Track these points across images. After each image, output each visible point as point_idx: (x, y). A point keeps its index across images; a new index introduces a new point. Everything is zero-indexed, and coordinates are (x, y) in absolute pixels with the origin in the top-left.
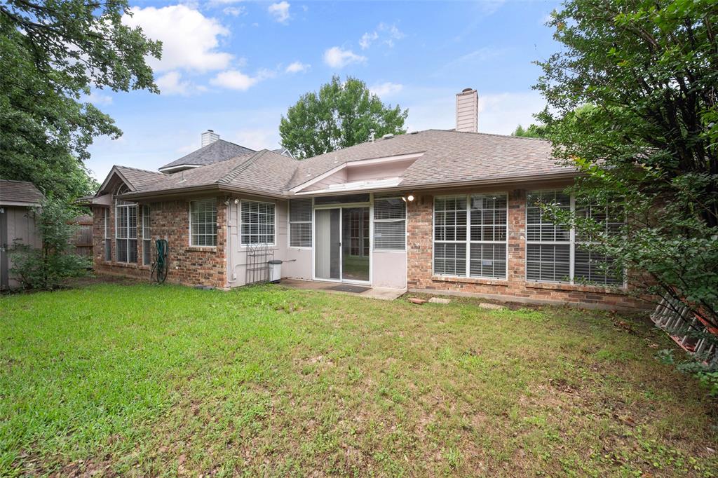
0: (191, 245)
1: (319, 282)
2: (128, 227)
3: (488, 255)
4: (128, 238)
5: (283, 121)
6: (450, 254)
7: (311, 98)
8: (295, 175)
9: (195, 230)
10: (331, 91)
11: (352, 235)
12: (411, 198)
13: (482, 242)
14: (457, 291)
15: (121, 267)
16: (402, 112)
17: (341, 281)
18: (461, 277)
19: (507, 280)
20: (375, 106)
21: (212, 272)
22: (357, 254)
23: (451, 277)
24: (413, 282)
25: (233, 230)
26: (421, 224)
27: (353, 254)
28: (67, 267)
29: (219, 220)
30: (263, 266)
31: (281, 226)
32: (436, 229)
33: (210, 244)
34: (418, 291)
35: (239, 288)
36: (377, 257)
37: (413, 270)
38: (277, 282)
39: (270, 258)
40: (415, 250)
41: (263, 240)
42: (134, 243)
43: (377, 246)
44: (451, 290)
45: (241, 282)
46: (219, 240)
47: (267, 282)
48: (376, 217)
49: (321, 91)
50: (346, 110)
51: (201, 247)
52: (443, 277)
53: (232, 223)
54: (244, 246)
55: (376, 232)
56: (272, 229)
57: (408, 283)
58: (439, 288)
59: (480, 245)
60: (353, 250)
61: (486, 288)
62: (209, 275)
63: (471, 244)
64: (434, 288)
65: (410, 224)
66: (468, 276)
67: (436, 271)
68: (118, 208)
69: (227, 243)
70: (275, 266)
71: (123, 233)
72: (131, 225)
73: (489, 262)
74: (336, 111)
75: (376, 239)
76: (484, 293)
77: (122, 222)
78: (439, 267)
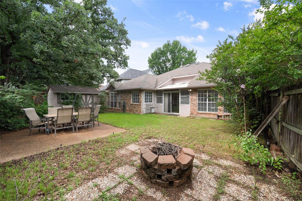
0: (132, 103)
1: (165, 113)
2: (114, 98)
3: (213, 106)
4: (114, 101)
5: (149, 58)
6: (202, 106)
7: (159, 49)
8: (157, 82)
9: (133, 99)
10: (167, 46)
11: (175, 100)
12: (191, 90)
13: (211, 102)
14: (204, 116)
15: (112, 109)
16: (195, 51)
17: (171, 113)
18: (205, 112)
19: (218, 113)
20: (184, 50)
21: (138, 110)
22: (176, 106)
23: (202, 112)
24: (192, 114)
25: (143, 99)
26: (194, 97)
27: (175, 106)
28: (105, 108)
29: (140, 96)
30: (150, 109)
31: (154, 98)
32: (198, 98)
33: (137, 103)
34: (193, 116)
35: (144, 114)
36: (181, 107)
37: (192, 110)
38: (153, 113)
39: (152, 107)
40: (192, 104)
41: (150, 102)
42: (116, 103)
43: (181, 103)
44: (202, 116)
45: (145, 113)
46: (140, 101)
47: (151, 113)
48: (181, 95)
49: (163, 46)
50: (172, 52)
51: (135, 103)
52: (200, 112)
53: (143, 97)
54: (145, 103)
55: (181, 99)
56: (151, 99)
57: (190, 114)
58: (199, 115)
59: (211, 103)
60: (175, 105)
61: (212, 115)
62: (137, 110)
63: (208, 103)
64: (198, 115)
65: (191, 97)
66: (207, 112)
67: (198, 110)
68: (111, 93)
69: (142, 103)
70: (153, 109)
71: (112, 99)
72: (114, 97)
73: (213, 108)
74: (169, 53)
75: (181, 101)
76: (212, 116)
77: (112, 97)
78: (199, 109)
